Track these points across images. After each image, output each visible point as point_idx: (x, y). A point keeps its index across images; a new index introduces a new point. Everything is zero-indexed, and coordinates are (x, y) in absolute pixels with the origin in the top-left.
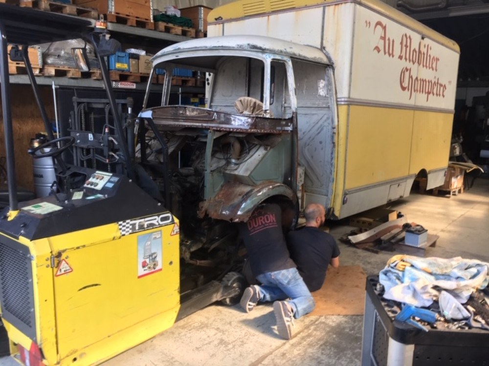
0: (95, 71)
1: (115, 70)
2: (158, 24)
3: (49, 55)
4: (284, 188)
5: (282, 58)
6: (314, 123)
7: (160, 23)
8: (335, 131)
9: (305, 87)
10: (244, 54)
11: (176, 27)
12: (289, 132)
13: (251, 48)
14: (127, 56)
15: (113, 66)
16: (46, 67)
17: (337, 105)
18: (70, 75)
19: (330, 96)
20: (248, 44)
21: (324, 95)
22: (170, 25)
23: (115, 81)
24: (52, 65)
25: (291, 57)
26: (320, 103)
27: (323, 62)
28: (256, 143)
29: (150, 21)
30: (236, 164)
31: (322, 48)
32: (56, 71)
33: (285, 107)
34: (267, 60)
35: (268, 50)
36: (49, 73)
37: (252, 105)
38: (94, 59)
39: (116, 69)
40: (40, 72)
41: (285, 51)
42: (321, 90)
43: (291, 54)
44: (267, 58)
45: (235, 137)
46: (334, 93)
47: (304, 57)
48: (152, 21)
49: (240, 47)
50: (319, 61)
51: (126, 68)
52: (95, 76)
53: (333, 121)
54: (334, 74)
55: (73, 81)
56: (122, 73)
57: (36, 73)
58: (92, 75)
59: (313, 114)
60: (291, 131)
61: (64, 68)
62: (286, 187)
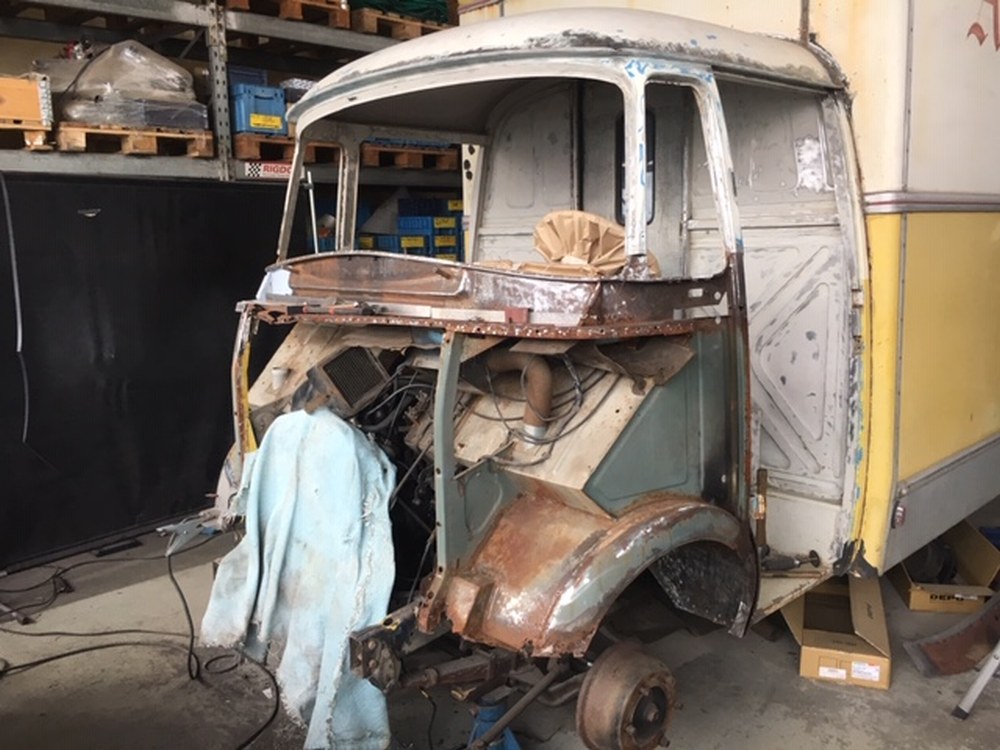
0: (195, 136)
1: (247, 131)
2: (360, 14)
3: (73, 98)
4: (709, 513)
5: (683, 71)
6: (786, 275)
7: (366, 11)
8: (861, 298)
9: (753, 167)
10: (550, 66)
11: (406, 22)
12: (718, 321)
13: (574, 43)
14: (279, 95)
15: (244, 121)
16: (62, 128)
17: (865, 215)
18: (128, 147)
19: (841, 189)
20: (566, 34)
21: (818, 187)
22: (393, 17)
23: (250, 160)
24: (81, 123)
25: (715, 68)
26: (808, 212)
27: (814, 81)
28: (604, 367)
29: (339, 5)
30: (539, 442)
31: (808, 38)
32: (89, 136)
33: (690, 231)
34: (633, 81)
35: (633, 45)
36: (68, 144)
37: (586, 234)
38: (191, 107)
39: (250, 131)
40: (46, 142)
41: (692, 46)
42: (809, 171)
43: (712, 57)
44: (631, 75)
45: (530, 354)
46: (853, 177)
47: (756, 65)
48: (344, 7)
49: (538, 45)
50: (803, 77)
51: (276, 127)
52: (195, 149)
53: (851, 268)
54: (849, 119)
55: (137, 162)
56: (265, 140)
57: (36, 143)
58: (190, 147)
59: (782, 249)
60: (723, 317)
61: (110, 128)
62: (713, 511)
